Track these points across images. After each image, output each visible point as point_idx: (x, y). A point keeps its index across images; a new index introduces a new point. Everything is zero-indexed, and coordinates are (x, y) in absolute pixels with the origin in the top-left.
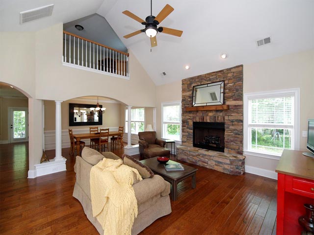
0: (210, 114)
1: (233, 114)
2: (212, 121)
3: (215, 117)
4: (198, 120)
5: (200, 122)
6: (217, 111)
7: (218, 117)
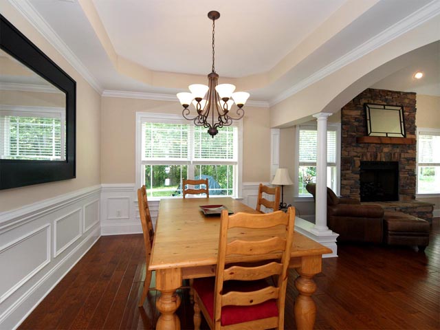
0: (386, 150)
1: (409, 151)
2: (388, 160)
3: (391, 154)
4: (368, 158)
5: (371, 162)
6: (394, 145)
7: (394, 154)
